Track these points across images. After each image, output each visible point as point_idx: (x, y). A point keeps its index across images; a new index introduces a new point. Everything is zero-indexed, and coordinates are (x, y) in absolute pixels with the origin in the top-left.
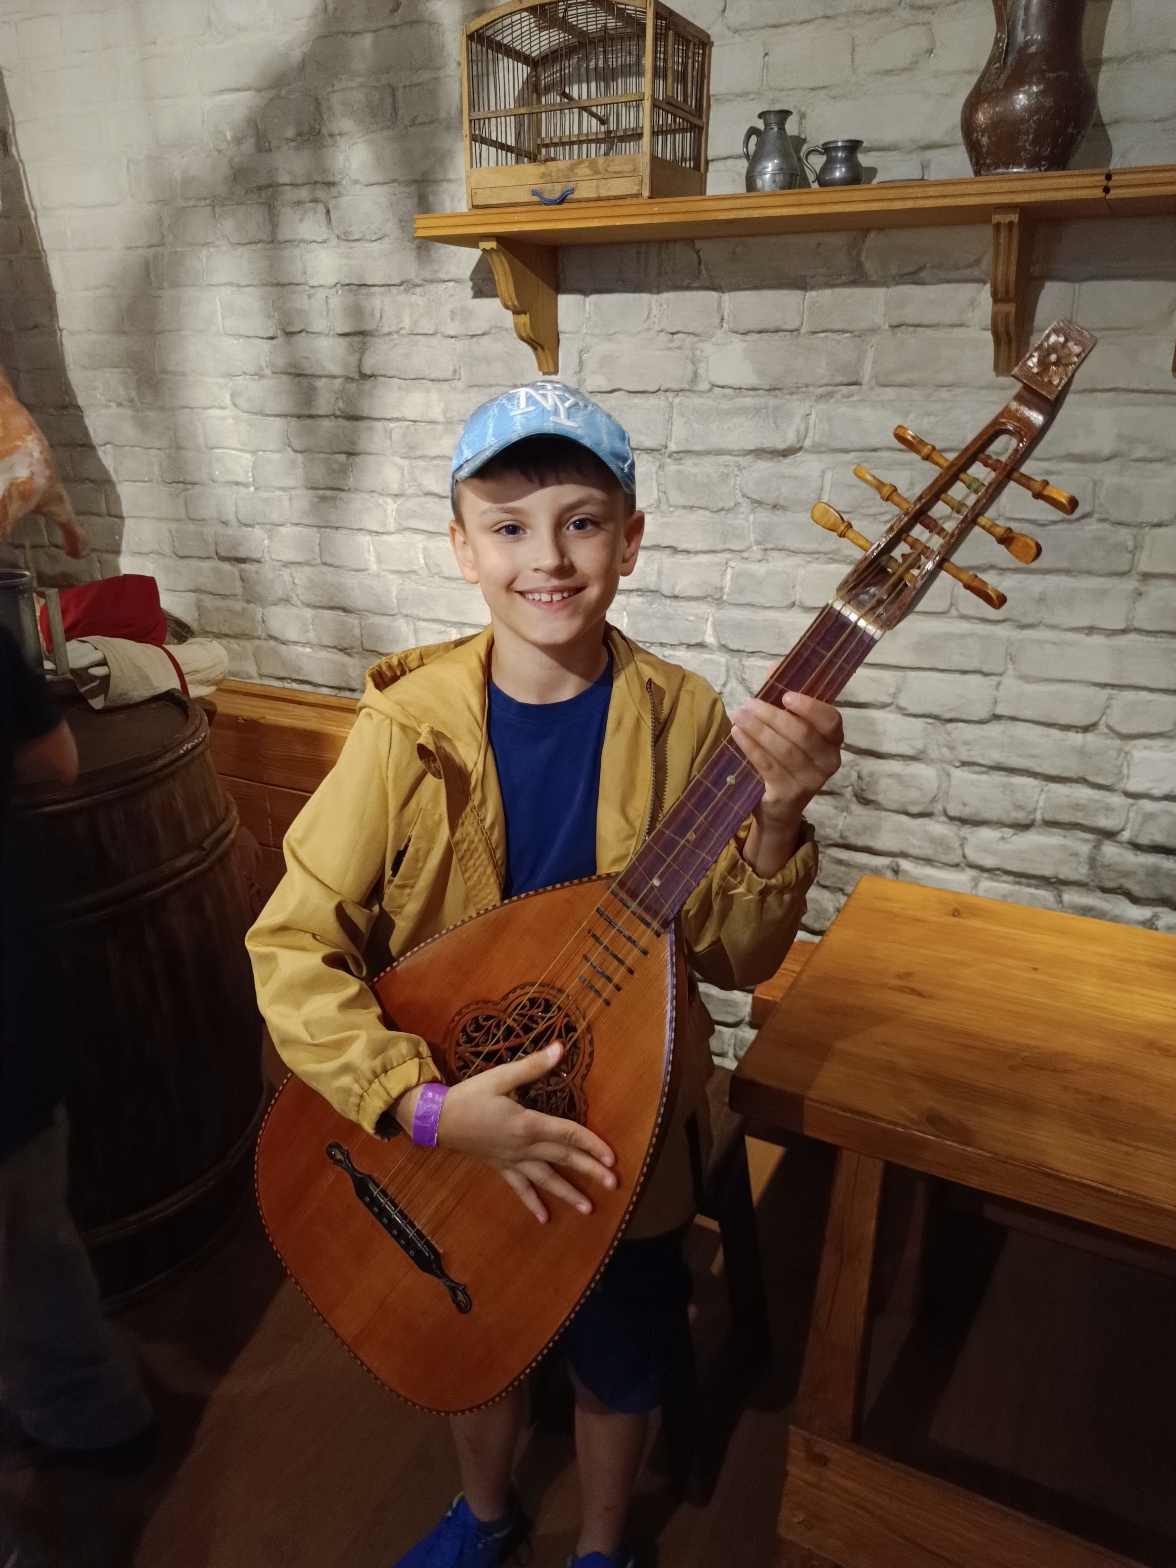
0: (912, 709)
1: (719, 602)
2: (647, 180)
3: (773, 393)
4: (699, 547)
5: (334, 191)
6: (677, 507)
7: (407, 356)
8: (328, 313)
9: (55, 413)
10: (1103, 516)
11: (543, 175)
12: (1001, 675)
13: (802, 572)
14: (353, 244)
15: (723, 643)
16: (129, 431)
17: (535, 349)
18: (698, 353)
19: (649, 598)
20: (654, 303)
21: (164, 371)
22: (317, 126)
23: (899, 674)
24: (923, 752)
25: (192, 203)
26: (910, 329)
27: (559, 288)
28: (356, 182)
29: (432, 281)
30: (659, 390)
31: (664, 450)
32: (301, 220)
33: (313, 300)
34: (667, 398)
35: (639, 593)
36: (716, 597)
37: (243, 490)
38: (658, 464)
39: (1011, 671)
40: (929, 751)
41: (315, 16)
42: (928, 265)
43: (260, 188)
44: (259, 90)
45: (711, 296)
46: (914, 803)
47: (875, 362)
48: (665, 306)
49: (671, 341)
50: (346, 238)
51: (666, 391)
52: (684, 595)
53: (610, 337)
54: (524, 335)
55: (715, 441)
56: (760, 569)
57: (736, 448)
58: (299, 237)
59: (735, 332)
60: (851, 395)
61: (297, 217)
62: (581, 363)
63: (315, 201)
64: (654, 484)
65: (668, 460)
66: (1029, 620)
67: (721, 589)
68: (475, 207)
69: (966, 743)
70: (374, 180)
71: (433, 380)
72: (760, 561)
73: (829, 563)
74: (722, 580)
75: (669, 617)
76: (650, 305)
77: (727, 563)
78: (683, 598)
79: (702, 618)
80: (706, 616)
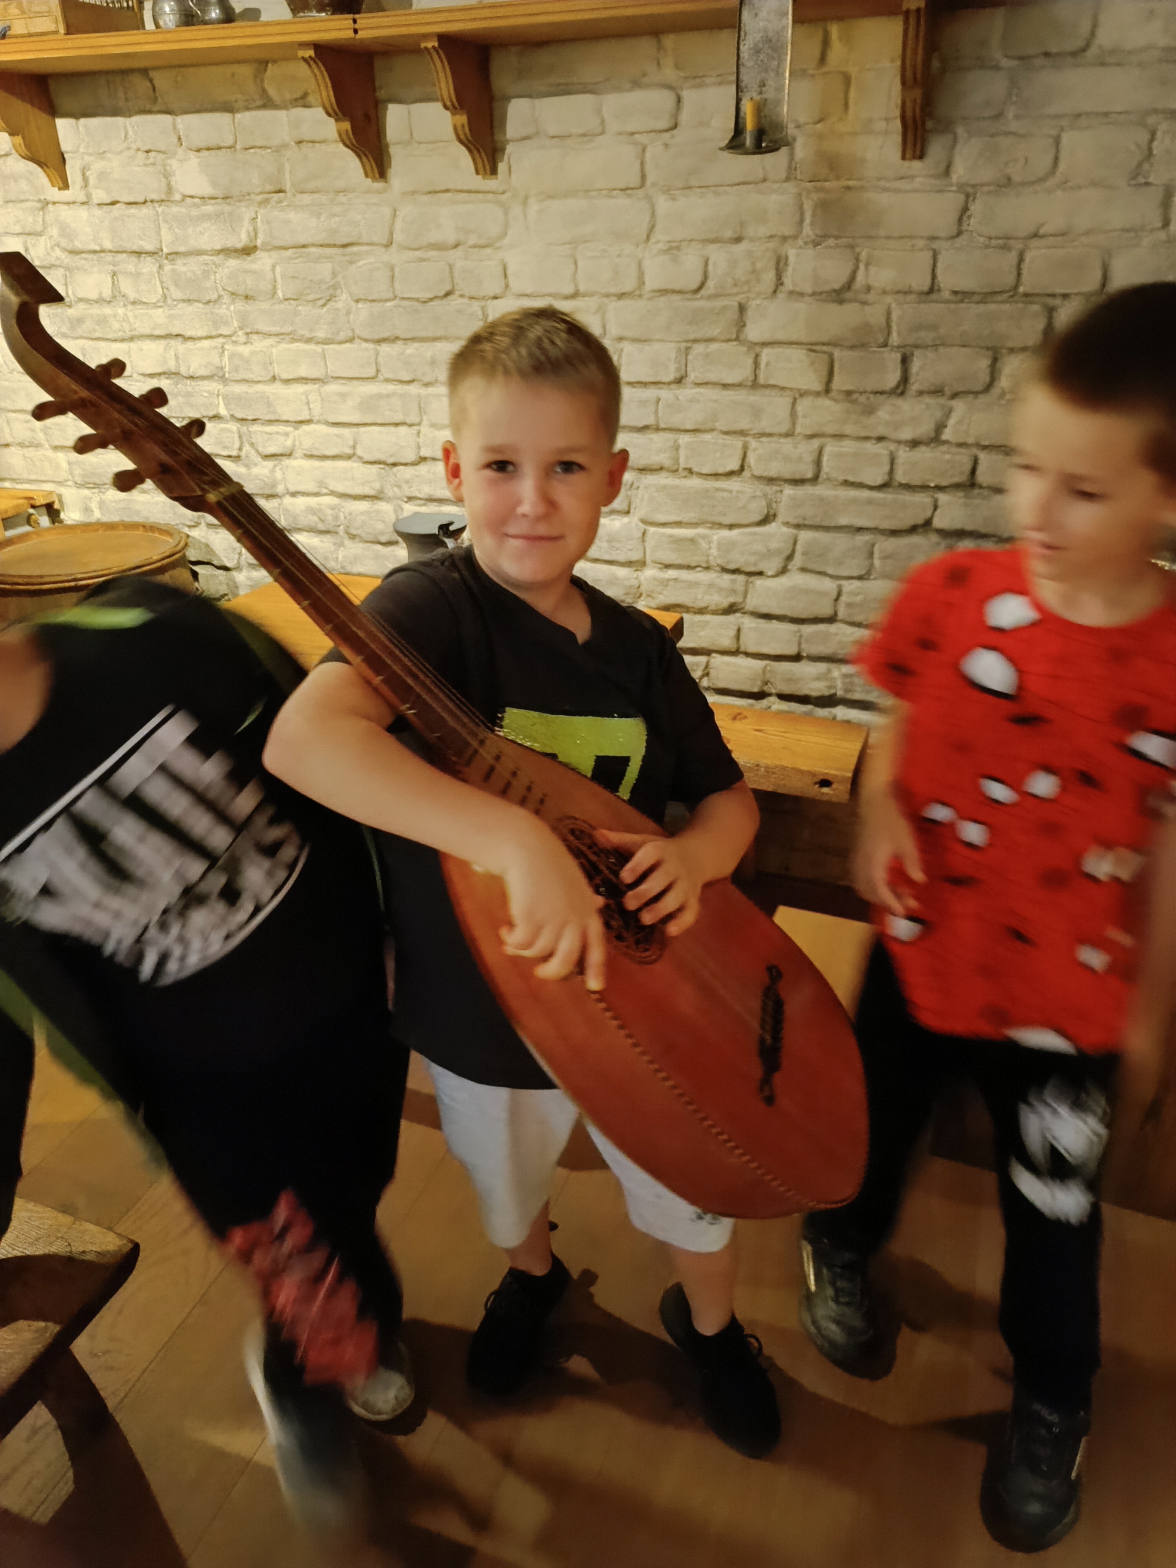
0: (367, 457)
1: (223, 379)
2: (60, 19)
3: (228, 200)
4: (200, 333)
6: (178, 301)
10: (460, 293)
12: (419, 424)
13: (274, 350)
15: (231, 413)
17: (42, 167)
18: (168, 168)
20: (128, 125)
23: (354, 430)
24: (381, 491)
26: (310, 145)
27: (54, 113)
30: (145, 202)
31: (160, 253)
34: (154, 207)
35: (166, 376)
36: (220, 375)
38: (158, 265)
39: (425, 422)
40: (386, 491)
42: (309, 91)
45: (168, 118)
46: (382, 533)
47: (291, 173)
48: (136, 127)
49: (148, 158)
51: (152, 201)
52: (197, 375)
53: (102, 155)
54: (23, 154)
55: (193, 243)
56: (245, 350)
57: (209, 249)
59: (191, 150)
60: (280, 202)
62: (85, 179)
64: (158, 282)
65: (166, 261)
66: (427, 379)
67: (222, 368)
69: (407, 482)
72: (245, 343)
73: (292, 343)
74: (221, 361)
75: (189, 395)
76: (125, 127)
77: (223, 347)
78: (197, 378)
79: (214, 394)
80: (216, 392)
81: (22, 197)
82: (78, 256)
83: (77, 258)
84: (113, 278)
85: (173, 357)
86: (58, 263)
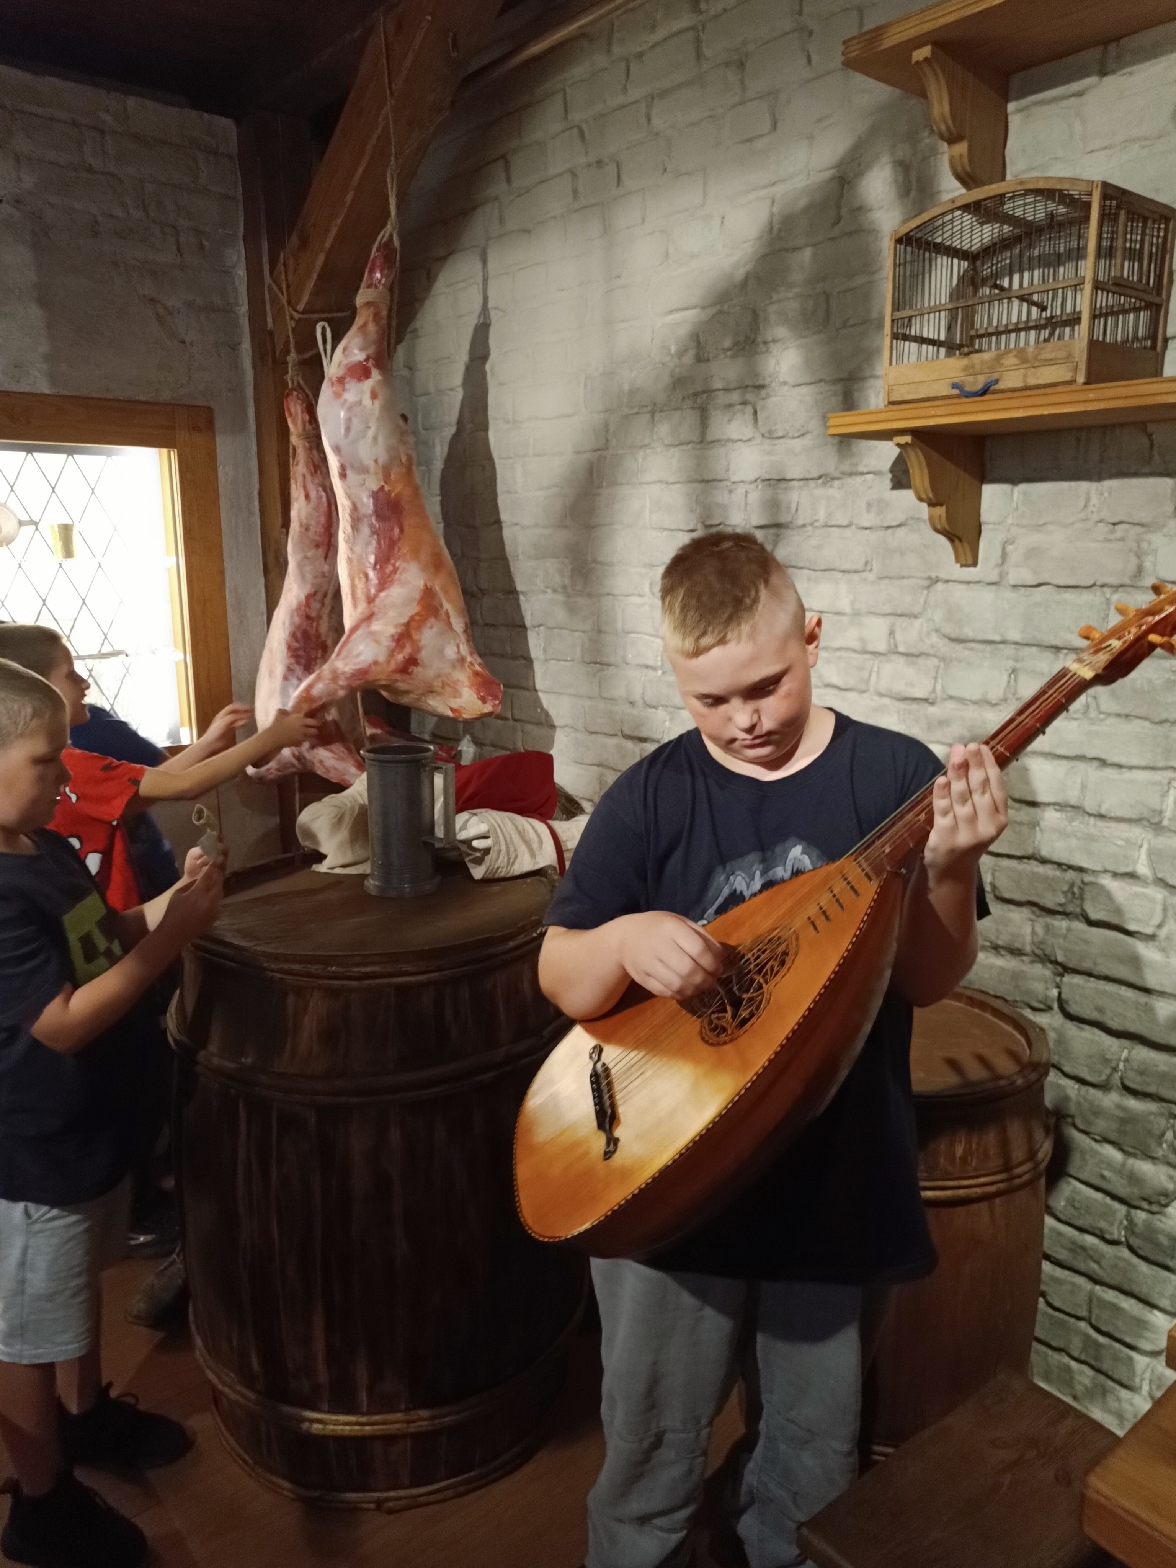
1: (1157, 827)
2: (1083, 366)
4: (1135, 762)
5: (763, 393)
6: (1109, 715)
7: (819, 548)
8: (746, 507)
9: (502, 597)
11: (966, 368)
14: (777, 441)
15: (1160, 875)
16: (561, 615)
17: (952, 541)
18: (1144, 545)
19: (1069, 814)
20: (1093, 491)
21: (595, 561)
22: (752, 336)
25: (635, 410)
27: (984, 478)
28: (785, 383)
29: (851, 474)
30: (1094, 585)
32: (730, 421)
33: (733, 495)
34: (1104, 594)
35: (1057, 807)
36: (1153, 821)
37: (651, 673)
41: (761, 238)
43: (696, 395)
44: (703, 308)
45: (1166, 482)
48: (1106, 494)
49: (1113, 532)
50: (770, 436)
51: (1103, 586)
52: (1112, 815)
53: (1038, 528)
54: (939, 527)
58: (725, 437)
61: (726, 419)
62: (1004, 556)
63: (744, 403)
67: (1161, 812)
68: (891, 403)
70: (801, 381)
71: (843, 571)
74: (1162, 802)
75: (1091, 838)
76: (1089, 494)
77: (1169, 783)
78: (1111, 818)
79: (1135, 844)
80: (1139, 842)
81: (904, 573)
82: (962, 645)
83: (959, 647)
84: (1010, 675)
85: (1078, 786)
86: (931, 651)
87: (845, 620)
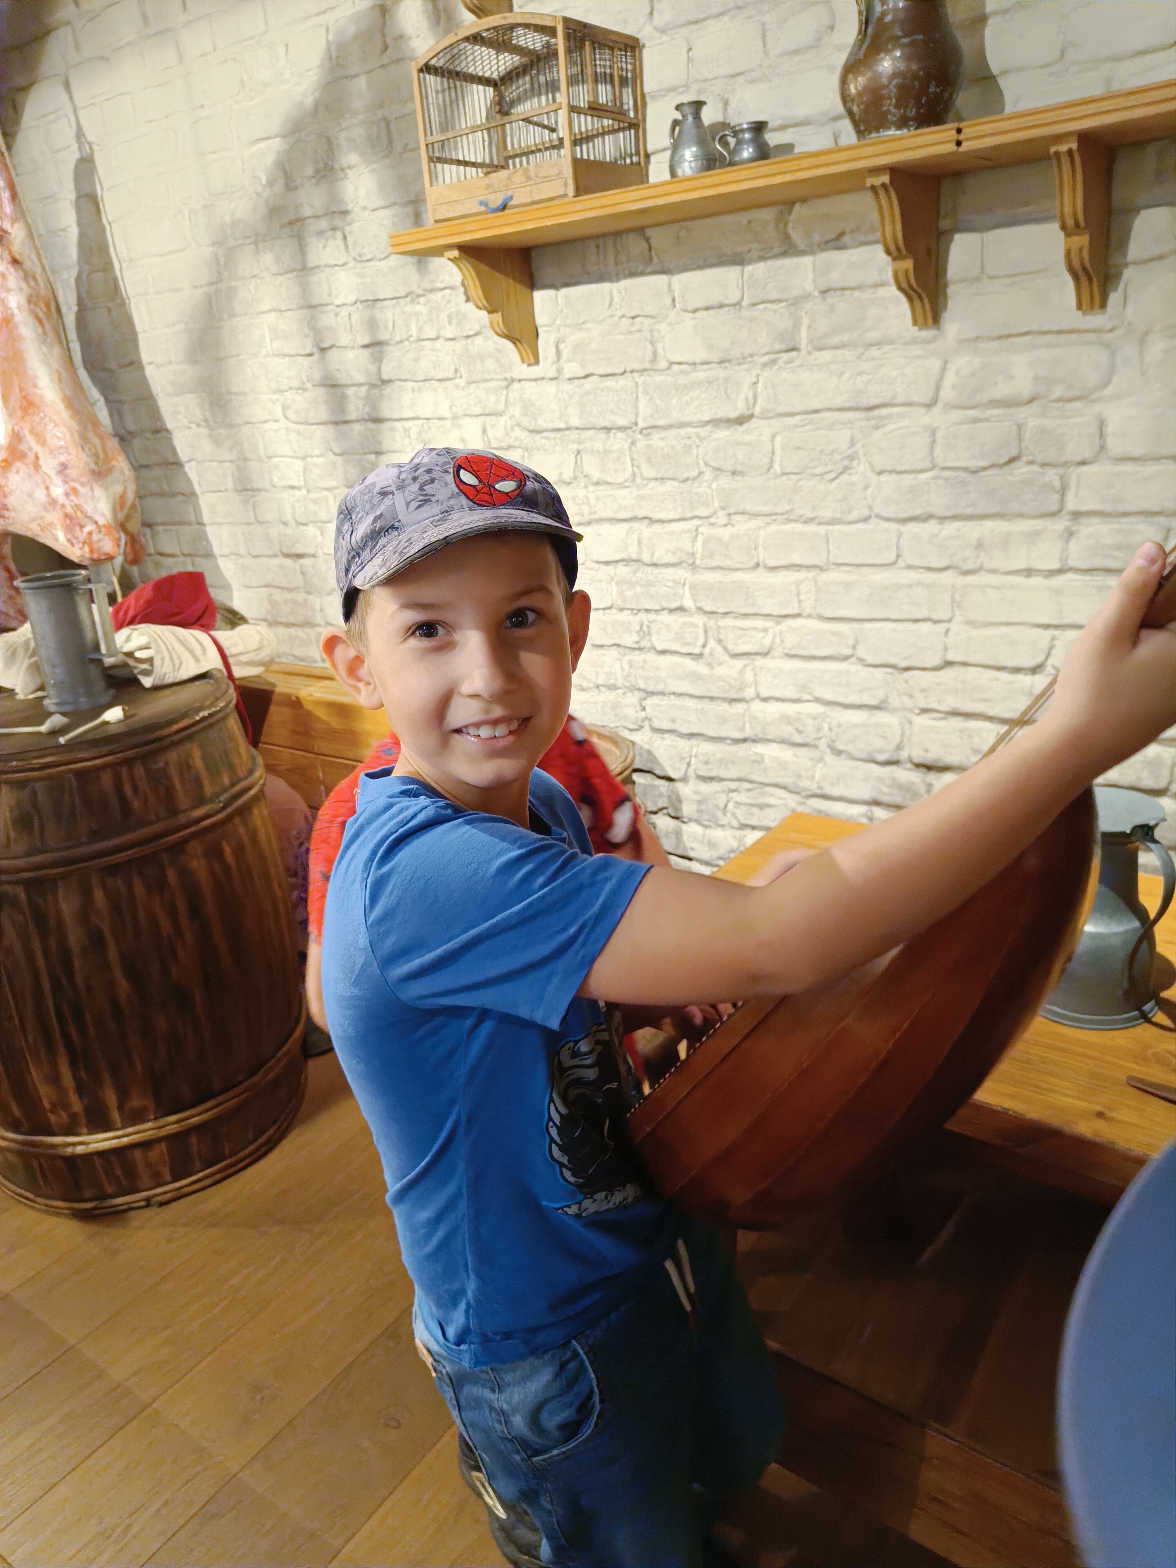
0: (871, 660)
1: (693, 567)
2: (571, 182)
3: (723, 365)
4: (672, 516)
5: (349, 218)
6: (649, 480)
7: (416, 360)
8: (351, 329)
9: (152, 437)
10: (1030, 458)
11: (488, 187)
12: (949, 621)
13: (762, 533)
14: (367, 264)
15: (699, 605)
16: (207, 446)
17: (515, 343)
18: (656, 334)
19: (634, 567)
20: (614, 291)
21: (229, 393)
22: (330, 163)
23: (857, 626)
24: (885, 701)
25: (240, 242)
26: (838, 293)
27: (533, 285)
28: (365, 208)
29: (432, 290)
30: (625, 372)
31: (634, 428)
32: (324, 247)
33: (339, 318)
34: (633, 378)
35: (624, 563)
36: (690, 562)
37: (297, 492)
38: (630, 441)
39: (958, 618)
40: (890, 700)
41: (321, 66)
42: (847, 230)
43: (291, 223)
44: (284, 137)
45: (663, 279)
46: (881, 751)
47: (809, 327)
48: (624, 293)
49: (633, 324)
50: (360, 259)
51: (632, 372)
52: (662, 562)
53: (580, 326)
54: (499, 332)
55: (676, 416)
56: (725, 533)
57: (694, 420)
58: (323, 263)
59: (686, 311)
60: (791, 361)
61: (321, 245)
62: (558, 353)
63: (334, 229)
64: (628, 460)
65: (640, 437)
66: (969, 566)
67: (693, 554)
68: (436, 221)
69: (923, 690)
70: (378, 205)
71: (439, 380)
72: (725, 526)
73: (785, 523)
74: (693, 546)
75: (650, 584)
76: (611, 293)
77: (697, 530)
78: (662, 565)
79: (679, 583)
80: (682, 581)
81: (487, 376)
82: (539, 436)
83: (537, 437)
84: (576, 457)
85: (636, 543)
86: (517, 443)
87: (447, 423)
